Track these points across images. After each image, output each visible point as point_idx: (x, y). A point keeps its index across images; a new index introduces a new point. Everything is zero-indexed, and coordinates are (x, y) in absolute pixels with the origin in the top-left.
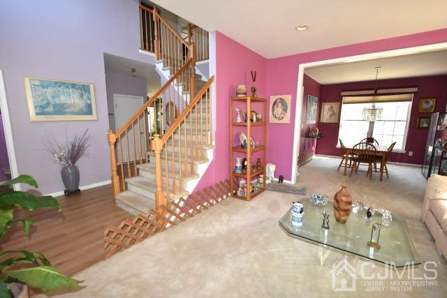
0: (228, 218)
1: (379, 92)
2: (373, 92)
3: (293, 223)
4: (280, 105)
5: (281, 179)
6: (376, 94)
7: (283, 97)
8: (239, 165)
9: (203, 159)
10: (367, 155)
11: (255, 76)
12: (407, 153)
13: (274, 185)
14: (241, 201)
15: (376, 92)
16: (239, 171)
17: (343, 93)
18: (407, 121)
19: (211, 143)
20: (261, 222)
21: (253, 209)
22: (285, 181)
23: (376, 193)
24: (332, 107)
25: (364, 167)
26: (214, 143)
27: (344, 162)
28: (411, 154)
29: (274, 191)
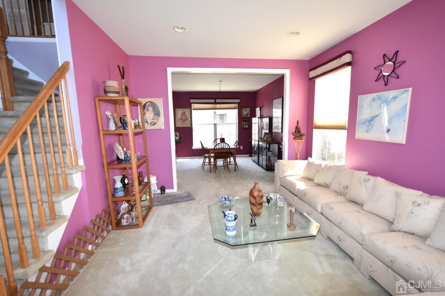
0: (128, 262)
1: (218, 101)
2: (213, 101)
3: (227, 233)
4: (150, 109)
5: (163, 189)
6: (215, 103)
7: (154, 100)
8: (119, 185)
9: (68, 189)
10: (218, 153)
11: (123, 72)
12: (240, 147)
13: (158, 198)
14: (129, 230)
15: (215, 101)
16: (120, 194)
17: (192, 101)
18: (236, 124)
19: (77, 164)
20: (174, 246)
21: (153, 235)
22: (167, 191)
23: (240, 181)
24: (184, 113)
25: (220, 162)
26: (81, 162)
27: (207, 160)
28: (241, 147)
29: (163, 204)
